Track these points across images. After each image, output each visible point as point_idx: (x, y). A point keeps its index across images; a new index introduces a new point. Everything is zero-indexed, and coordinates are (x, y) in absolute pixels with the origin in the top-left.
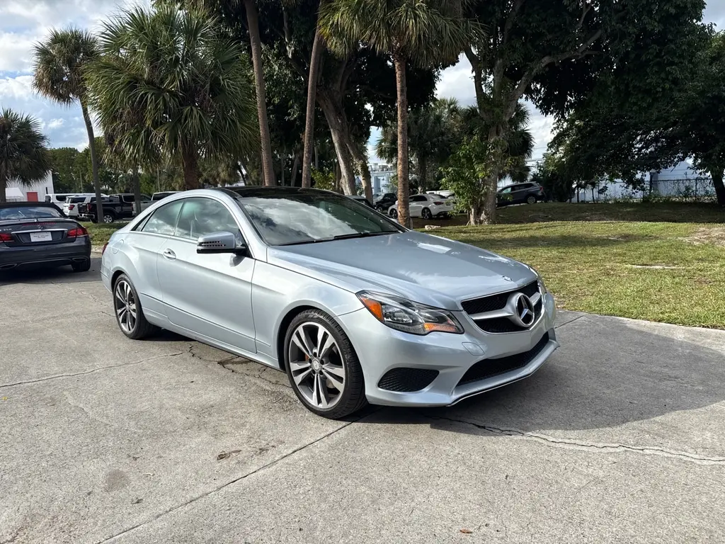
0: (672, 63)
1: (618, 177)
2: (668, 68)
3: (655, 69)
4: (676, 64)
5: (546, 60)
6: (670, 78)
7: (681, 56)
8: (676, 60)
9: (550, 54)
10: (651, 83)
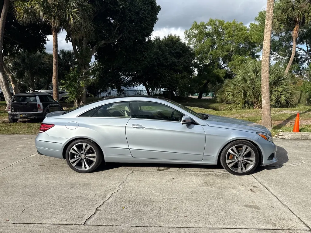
0: (145, 52)
1: (115, 89)
2: (144, 53)
3: (139, 52)
4: (146, 52)
5: (103, 42)
6: (144, 56)
7: (147, 50)
8: (146, 51)
9: (105, 40)
10: (138, 57)
